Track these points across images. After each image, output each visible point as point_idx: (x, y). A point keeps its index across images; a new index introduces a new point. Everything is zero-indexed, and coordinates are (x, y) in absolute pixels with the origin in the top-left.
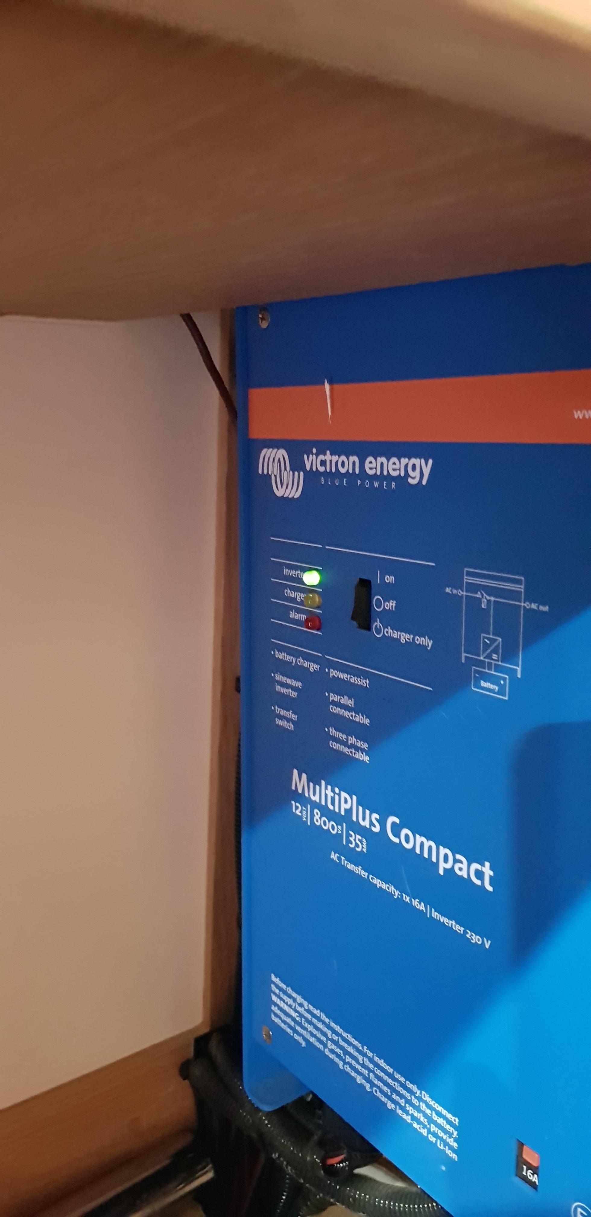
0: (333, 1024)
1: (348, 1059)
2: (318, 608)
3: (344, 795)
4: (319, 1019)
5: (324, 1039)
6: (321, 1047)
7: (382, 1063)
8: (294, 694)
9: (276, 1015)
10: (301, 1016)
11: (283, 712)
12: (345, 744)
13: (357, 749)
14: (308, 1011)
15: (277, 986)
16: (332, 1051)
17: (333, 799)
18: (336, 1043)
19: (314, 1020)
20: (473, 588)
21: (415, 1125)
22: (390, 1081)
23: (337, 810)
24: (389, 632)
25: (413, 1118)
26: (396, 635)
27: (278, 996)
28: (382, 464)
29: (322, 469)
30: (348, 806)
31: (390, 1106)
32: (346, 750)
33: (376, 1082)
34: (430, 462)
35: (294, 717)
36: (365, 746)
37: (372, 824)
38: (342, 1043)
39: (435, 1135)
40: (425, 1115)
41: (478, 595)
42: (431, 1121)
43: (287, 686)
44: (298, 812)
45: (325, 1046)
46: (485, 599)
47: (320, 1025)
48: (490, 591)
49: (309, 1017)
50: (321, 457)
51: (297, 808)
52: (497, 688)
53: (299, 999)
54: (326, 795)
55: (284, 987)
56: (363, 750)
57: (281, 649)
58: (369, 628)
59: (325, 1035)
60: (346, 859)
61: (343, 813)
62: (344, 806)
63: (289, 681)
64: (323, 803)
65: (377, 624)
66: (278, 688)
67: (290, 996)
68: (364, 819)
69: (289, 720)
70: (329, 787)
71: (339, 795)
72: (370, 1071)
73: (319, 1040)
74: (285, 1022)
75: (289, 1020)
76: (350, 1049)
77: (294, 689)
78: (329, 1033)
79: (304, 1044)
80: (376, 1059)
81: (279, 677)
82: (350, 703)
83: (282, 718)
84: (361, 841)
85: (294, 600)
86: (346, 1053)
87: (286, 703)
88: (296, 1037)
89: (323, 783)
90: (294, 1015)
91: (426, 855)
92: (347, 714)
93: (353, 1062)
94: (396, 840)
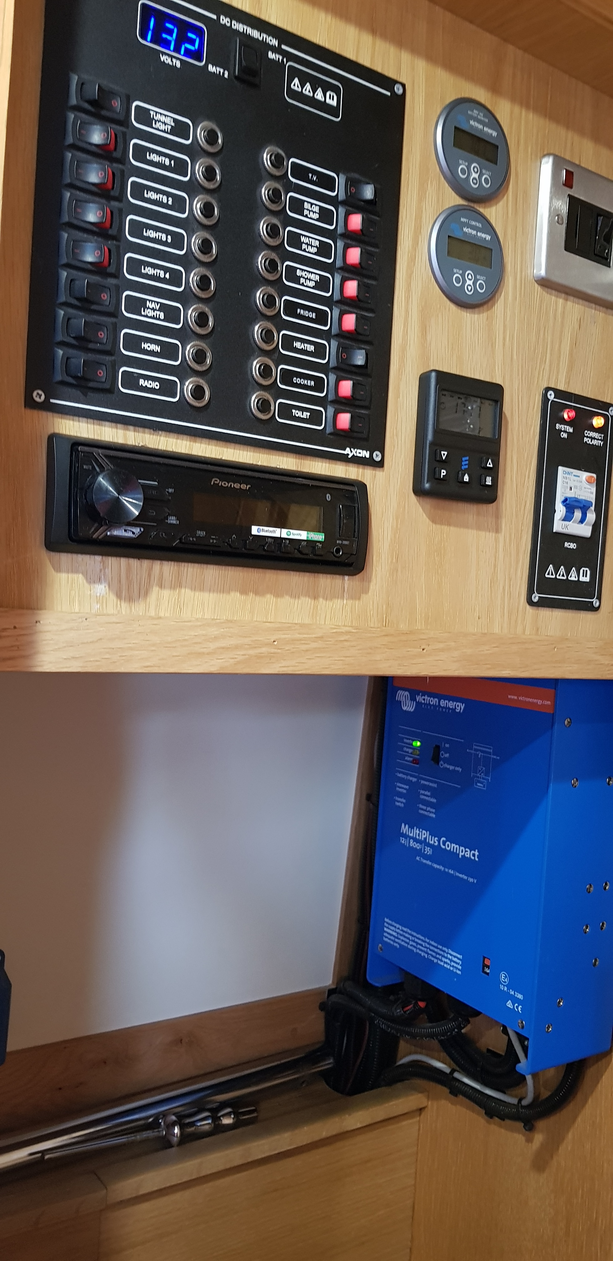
0: (413, 933)
1: (419, 946)
2: (418, 755)
3: (424, 832)
4: (406, 932)
5: (408, 941)
6: (406, 945)
7: (433, 943)
8: (405, 791)
9: (386, 937)
10: (398, 933)
11: (399, 799)
12: (426, 810)
13: (430, 812)
14: (402, 930)
15: (387, 923)
16: (411, 945)
17: (419, 834)
18: (414, 941)
19: (404, 934)
20: (476, 750)
21: (445, 965)
22: (436, 950)
23: (420, 838)
24: (446, 766)
25: (445, 963)
26: (448, 767)
27: (388, 928)
28: (447, 703)
29: (423, 702)
30: (425, 836)
31: (435, 961)
32: (426, 813)
33: (430, 952)
34: (464, 705)
35: (404, 801)
36: (434, 811)
37: (435, 842)
38: (416, 940)
39: (453, 966)
40: (449, 959)
41: (478, 753)
42: (451, 961)
43: (403, 788)
44: (403, 842)
45: (408, 944)
46: (480, 754)
47: (407, 935)
48: (482, 751)
49: (401, 932)
50: (423, 697)
51: (403, 840)
52: (482, 786)
53: (398, 926)
54: (416, 833)
55: (390, 922)
56: (433, 813)
57: (400, 772)
58: (438, 764)
59: (408, 938)
60: (423, 858)
61: (423, 839)
62: (423, 836)
63: (403, 786)
64: (414, 836)
65: (441, 762)
66: (398, 789)
67: (393, 926)
68: (431, 840)
69: (401, 802)
70: (418, 829)
71: (422, 832)
72: (427, 948)
73: (406, 942)
74: (390, 939)
75: (392, 938)
76: (420, 942)
77: (405, 789)
78: (410, 937)
79: (398, 946)
80: (431, 942)
81: (399, 784)
82: (429, 794)
83: (398, 802)
84: (430, 850)
85: (408, 752)
86: (417, 943)
87: (401, 795)
88: (395, 944)
89: (415, 828)
90: (394, 934)
91: (455, 851)
92: (427, 798)
93: (421, 947)
94: (443, 847)
